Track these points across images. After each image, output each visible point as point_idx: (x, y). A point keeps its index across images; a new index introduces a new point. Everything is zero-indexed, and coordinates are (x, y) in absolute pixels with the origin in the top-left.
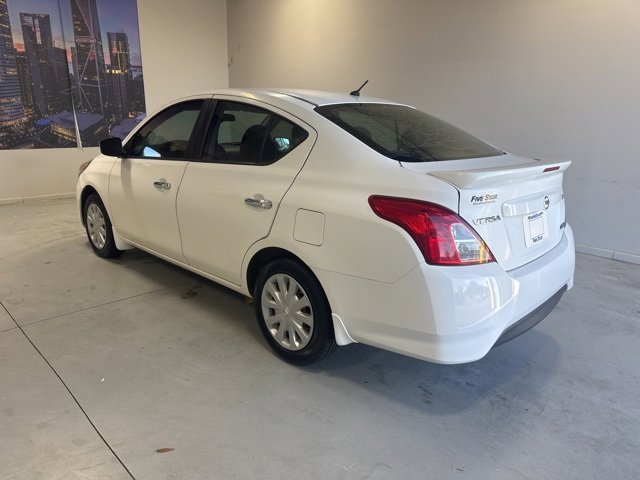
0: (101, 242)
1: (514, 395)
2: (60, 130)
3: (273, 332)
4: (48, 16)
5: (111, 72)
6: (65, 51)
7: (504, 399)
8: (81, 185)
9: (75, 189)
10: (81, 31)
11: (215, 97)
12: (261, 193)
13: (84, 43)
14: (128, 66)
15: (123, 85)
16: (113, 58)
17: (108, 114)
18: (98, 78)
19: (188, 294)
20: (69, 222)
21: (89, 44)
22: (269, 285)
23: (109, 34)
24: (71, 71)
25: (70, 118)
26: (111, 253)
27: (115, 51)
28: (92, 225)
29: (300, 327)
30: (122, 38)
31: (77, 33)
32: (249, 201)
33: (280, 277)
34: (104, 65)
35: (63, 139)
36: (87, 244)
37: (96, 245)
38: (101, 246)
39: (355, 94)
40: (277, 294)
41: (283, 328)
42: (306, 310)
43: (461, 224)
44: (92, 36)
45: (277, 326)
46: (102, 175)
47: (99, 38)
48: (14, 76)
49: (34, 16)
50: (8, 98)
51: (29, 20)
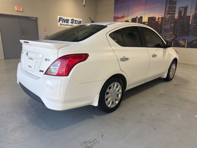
2: (181, 42)
4: (187, 6)
6: (190, 16)
24: (190, 23)
25: (185, 38)
31: (196, 9)
48: (173, 26)
49: (183, 8)
50: (169, 32)
51: (181, 9)
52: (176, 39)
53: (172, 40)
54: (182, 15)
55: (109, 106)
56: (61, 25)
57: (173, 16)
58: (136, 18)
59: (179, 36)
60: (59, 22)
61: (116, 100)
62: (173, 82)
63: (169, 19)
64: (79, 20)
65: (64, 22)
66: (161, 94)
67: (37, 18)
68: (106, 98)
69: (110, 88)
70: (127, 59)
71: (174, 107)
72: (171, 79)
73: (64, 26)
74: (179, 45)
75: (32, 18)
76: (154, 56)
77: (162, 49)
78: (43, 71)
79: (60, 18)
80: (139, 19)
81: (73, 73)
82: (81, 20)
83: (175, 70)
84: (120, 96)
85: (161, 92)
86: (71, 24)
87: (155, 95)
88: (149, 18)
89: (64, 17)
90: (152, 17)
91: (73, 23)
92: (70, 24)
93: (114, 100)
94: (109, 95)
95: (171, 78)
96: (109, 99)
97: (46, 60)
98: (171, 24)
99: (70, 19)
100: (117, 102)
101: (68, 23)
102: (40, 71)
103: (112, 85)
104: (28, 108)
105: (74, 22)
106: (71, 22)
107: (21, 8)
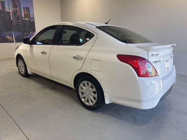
0: (23, 72)
1: (161, 118)
2: (8, 37)
3: (83, 100)
4: (4, 1)
5: (24, 19)
6: (10, 12)
7: (159, 120)
8: (16, 54)
9: (14, 56)
10: (15, 6)
11: (61, 24)
12: (78, 54)
13: (15, 10)
14: (30, 17)
15: (28, 23)
16: (25, 15)
17: (24, 32)
18: (20, 21)
19: (52, 88)
20: (12, 66)
21: (17, 10)
22: (81, 85)
23: (24, 7)
24: (12, 19)
25: (11, 33)
26: (26, 75)
27: (26, 13)
28: (20, 67)
29: (92, 98)
30: (28, 9)
31: (13, 7)
32: (74, 57)
33: (85, 82)
34: (22, 17)
35: (9, 40)
36: (18, 73)
37: (21, 73)
38: (23, 73)
39: (107, 23)
40: (84, 87)
41: (86, 99)
42: (94, 92)
43: (149, 63)
44: (18, 8)
45: (84, 98)
46: (23, 50)
47: (20, 9)
52: (2, 35)
59: (4, 32)
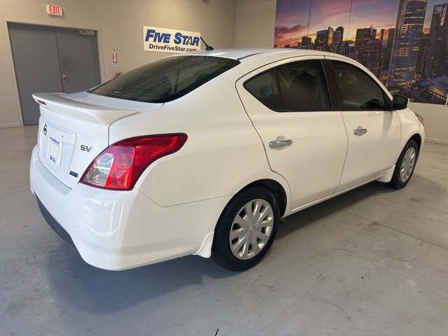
2: (436, 90)
35: (435, 97)
48: (417, 51)
49: (444, 6)
50: (407, 66)
51: (440, 9)
52: (423, 84)
53: (414, 85)
54: (442, 24)
55: (241, 255)
56: (151, 46)
57: (418, 27)
58: (327, 32)
59: (431, 77)
60: (147, 40)
61: (259, 240)
62: (409, 191)
63: (408, 34)
64: (194, 34)
65: (160, 41)
66: (374, 223)
67: (96, 32)
68: (232, 238)
69: (242, 214)
70: (289, 143)
71: (404, 261)
72: (403, 185)
73: (157, 50)
74: (431, 97)
75: (84, 31)
76: (360, 131)
77: (383, 112)
78: (76, 175)
79: (149, 31)
80: (335, 34)
81: (144, 183)
82: (198, 35)
83: (413, 163)
84: (268, 230)
85: (375, 219)
86: (174, 45)
87: (359, 225)
88: (358, 31)
89: (160, 29)
90: (365, 29)
91: (179, 43)
92: (172, 44)
93: (254, 242)
94: (240, 230)
95: (404, 181)
96: (240, 241)
97: (83, 148)
98: (412, 46)
99: (173, 32)
100: (261, 245)
101: (168, 42)
102: (72, 173)
103: (248, 206)
104: (56, 251)
105: (183, 39)
106: (175, 41)
107: (61, 8)
